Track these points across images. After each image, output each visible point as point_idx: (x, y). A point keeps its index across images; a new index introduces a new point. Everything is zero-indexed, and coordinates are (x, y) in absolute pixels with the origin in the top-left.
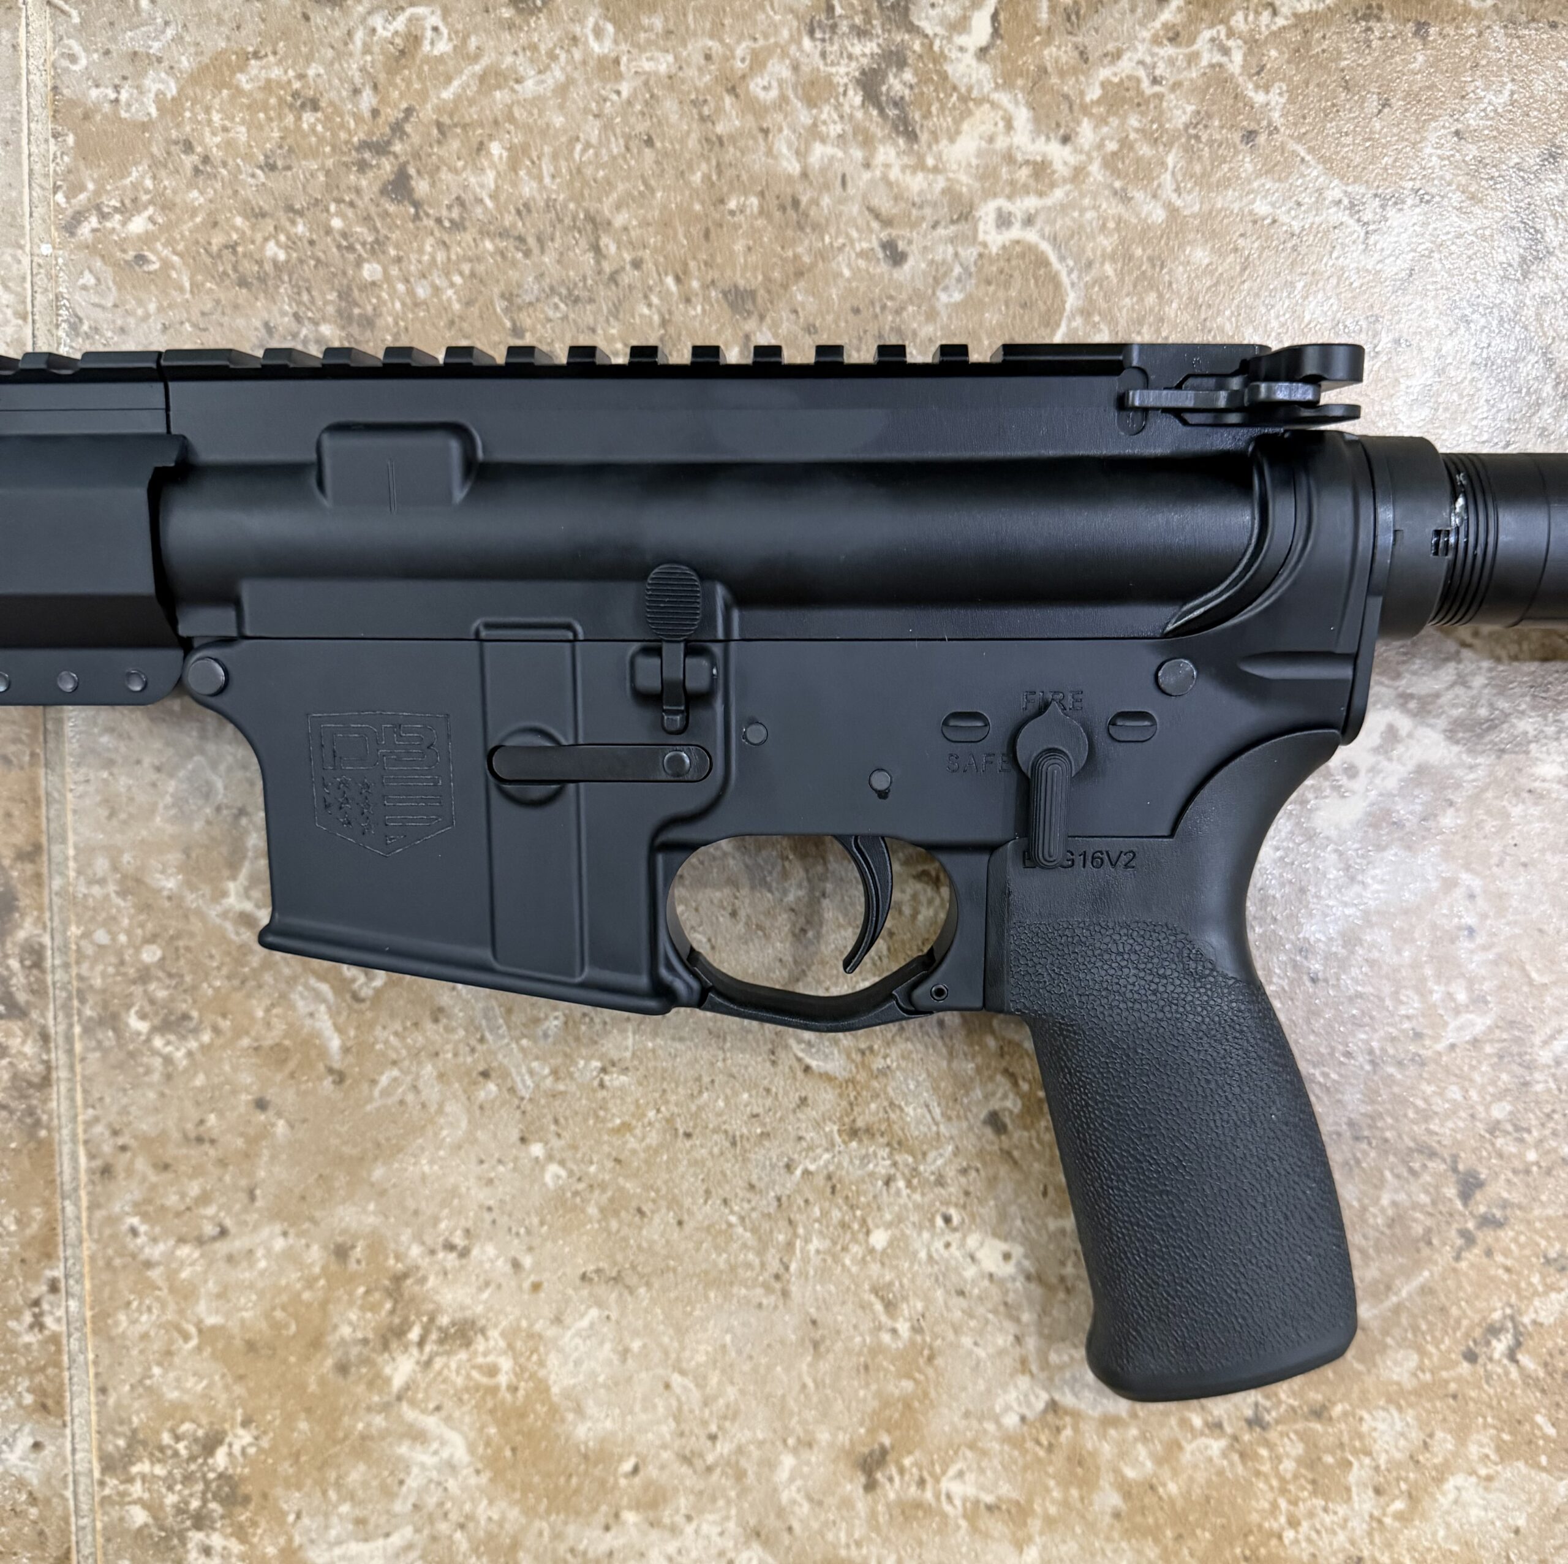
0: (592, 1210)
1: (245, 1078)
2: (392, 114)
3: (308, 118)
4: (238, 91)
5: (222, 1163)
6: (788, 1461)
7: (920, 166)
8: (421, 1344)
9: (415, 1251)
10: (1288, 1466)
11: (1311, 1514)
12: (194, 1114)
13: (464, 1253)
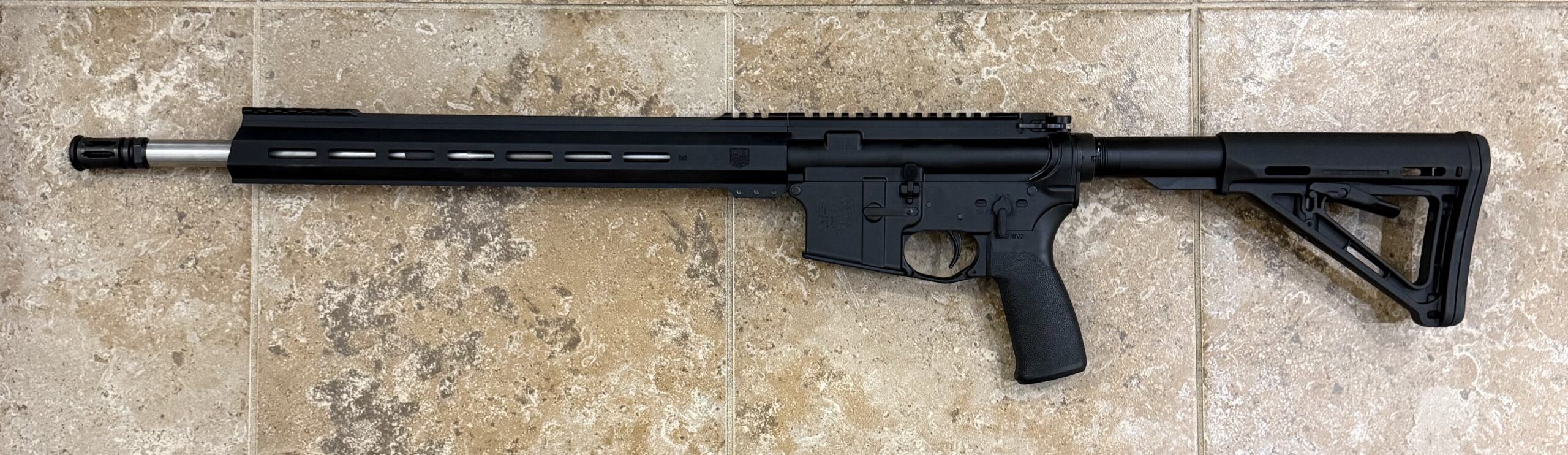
0: (876, 341)
1: (780, 303)
2: (825, 44)
3: (803, 45)
4: (784, 38)
5: (774, 327)
6: (931, 413)
7: (966, 58)
8: (828, 378)
9: (827, 352)
10: (1074, 416)
11: (1081, 431)
12: (766, 313)
13: (840, 353)
